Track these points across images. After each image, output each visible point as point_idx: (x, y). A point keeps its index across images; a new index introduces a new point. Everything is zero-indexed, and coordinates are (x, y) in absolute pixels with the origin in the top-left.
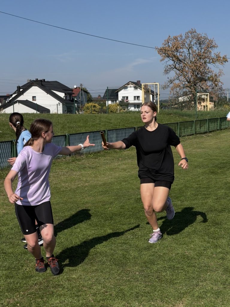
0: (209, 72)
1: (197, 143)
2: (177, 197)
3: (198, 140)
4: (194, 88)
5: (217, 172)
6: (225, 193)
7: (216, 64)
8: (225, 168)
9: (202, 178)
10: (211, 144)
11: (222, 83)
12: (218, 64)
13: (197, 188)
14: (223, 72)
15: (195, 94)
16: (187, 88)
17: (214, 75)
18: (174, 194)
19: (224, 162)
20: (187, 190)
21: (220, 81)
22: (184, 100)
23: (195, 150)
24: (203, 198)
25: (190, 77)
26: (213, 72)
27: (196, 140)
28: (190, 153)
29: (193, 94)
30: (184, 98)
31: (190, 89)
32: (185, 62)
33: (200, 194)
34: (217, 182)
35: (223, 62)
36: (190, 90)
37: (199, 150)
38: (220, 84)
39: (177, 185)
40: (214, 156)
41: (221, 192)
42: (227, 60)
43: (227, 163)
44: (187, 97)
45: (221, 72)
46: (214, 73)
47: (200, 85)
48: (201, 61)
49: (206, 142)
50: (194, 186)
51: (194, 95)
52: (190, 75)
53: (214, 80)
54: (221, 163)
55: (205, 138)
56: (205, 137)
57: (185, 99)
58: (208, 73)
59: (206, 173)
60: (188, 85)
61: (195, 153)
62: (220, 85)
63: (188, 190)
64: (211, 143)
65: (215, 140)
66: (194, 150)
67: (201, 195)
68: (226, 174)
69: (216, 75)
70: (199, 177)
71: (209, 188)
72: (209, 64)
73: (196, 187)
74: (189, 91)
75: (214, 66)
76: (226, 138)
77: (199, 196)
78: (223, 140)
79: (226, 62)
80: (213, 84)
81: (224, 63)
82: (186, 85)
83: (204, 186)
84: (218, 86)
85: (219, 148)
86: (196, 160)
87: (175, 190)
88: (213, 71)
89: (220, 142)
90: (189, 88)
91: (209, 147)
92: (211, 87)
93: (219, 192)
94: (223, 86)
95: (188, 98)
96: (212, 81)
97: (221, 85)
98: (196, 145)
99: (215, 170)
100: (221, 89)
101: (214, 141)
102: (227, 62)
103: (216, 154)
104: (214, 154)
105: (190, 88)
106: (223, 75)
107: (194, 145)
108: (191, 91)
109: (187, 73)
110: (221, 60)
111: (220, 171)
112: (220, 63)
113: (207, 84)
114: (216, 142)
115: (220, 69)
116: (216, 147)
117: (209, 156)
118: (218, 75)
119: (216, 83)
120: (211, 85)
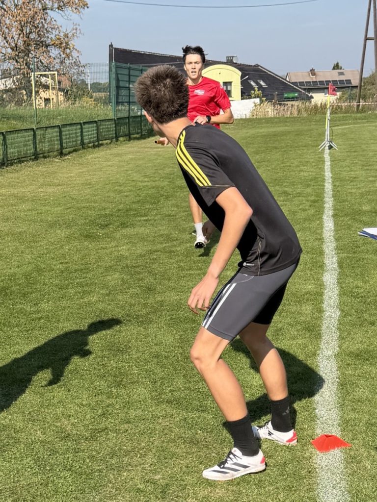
0: (52, 28)
1: (43, 175)
2: (24, 294)
3: (45, 169)
4: (25, 62)
5: (96, 235)
6: (123, 280)
7: (66, 12)
8: (111, 226)
9: (69, 250)
10: (71, 177)
11: (78, 51)
12: (69, 11)
13: (62, 272)
14: (80, 30)
15: (27, 74)
16: (11, 61)
17: (62, 34)
18: (18, 287)
19: (106, 214)
20: (43, 277)
21: (75, 47)
22: (6, 87)
23: (42, 190)
24: (79, 293)
25: (16, 37)
26: (60, 28)
27: (40, 168)
28: (34, 196)
29: (23, 74)
30: (5, 82)
31: (16, 64)
32: (5, 7)
33: (71, 285)
34: (100, 257)
35: (79, 8)
36: (17, 66)
37: (50, 190)
38: (75, 54)
39: (18, 267)
40: (82, 201)
41: (114, 278)
42: (87, 4)
43: (112, 215)
44: (11, 79)
45: (76, 29)
46: (63, 30)
47: (36, 55)
48: (36, 6)
49: (61, 171)
50: (55, 268)
51: (26, 77)
52: (15, 33)
53: (63, 45)
54: (101, 216)
55: (58, 164)
56: (57, 162)
57: (7, 83)
58: (50, 30)
59: (75, 237)
60: (14, 54)
61: (43, 196)
62: (75, 57)
63: (45, 276)
64: (72, 175)
65: (78, 168)
66: (40, 190)
67: (73, 288)
68: (114, 239)
69: (66, 36)
70: (62, 247)
71: (88, 271)
72: (52, 12)
73: (59, 269)
74: (15, 68)
75: (62, 16)
76: (97, 162)
77: (69, 290)
78: (94, 167)
79: (86, 8)
80: (62, 53)
81: (81, 10)
82: (9, 54)
83: (77, 266)
84: (71, 58)
85: (90, 184)
86: (49, 210)
87: (17, 277)
88: (61, 26)
89: (88, 171)
90: (15, 62)
91: (69, 182)
92: (58, 61)
93: (109, 278)
94: (81, 59)
95: (13, 81)
96: (60, 47)
97: (78, 57)
98: (42, 180)
99: (91, 231)
100: (77, 64)
101: (77, 170)
102: (88, 7)
103: (87, 197)
104: (82, 197)
105: (17, 61)
106: (80, 35)
107: (37, 178)
108: (19, 67)
109: (9, 29)
110: (76, 4)
111: (103, 232)
112: (74, 9)
113: (51, 54)
114: (80, 172)
115: (73, 23)
116: (82, 182)
117: (73, 201)
118: (70, 35)
119: (68, 51)
120: (59, 56)
